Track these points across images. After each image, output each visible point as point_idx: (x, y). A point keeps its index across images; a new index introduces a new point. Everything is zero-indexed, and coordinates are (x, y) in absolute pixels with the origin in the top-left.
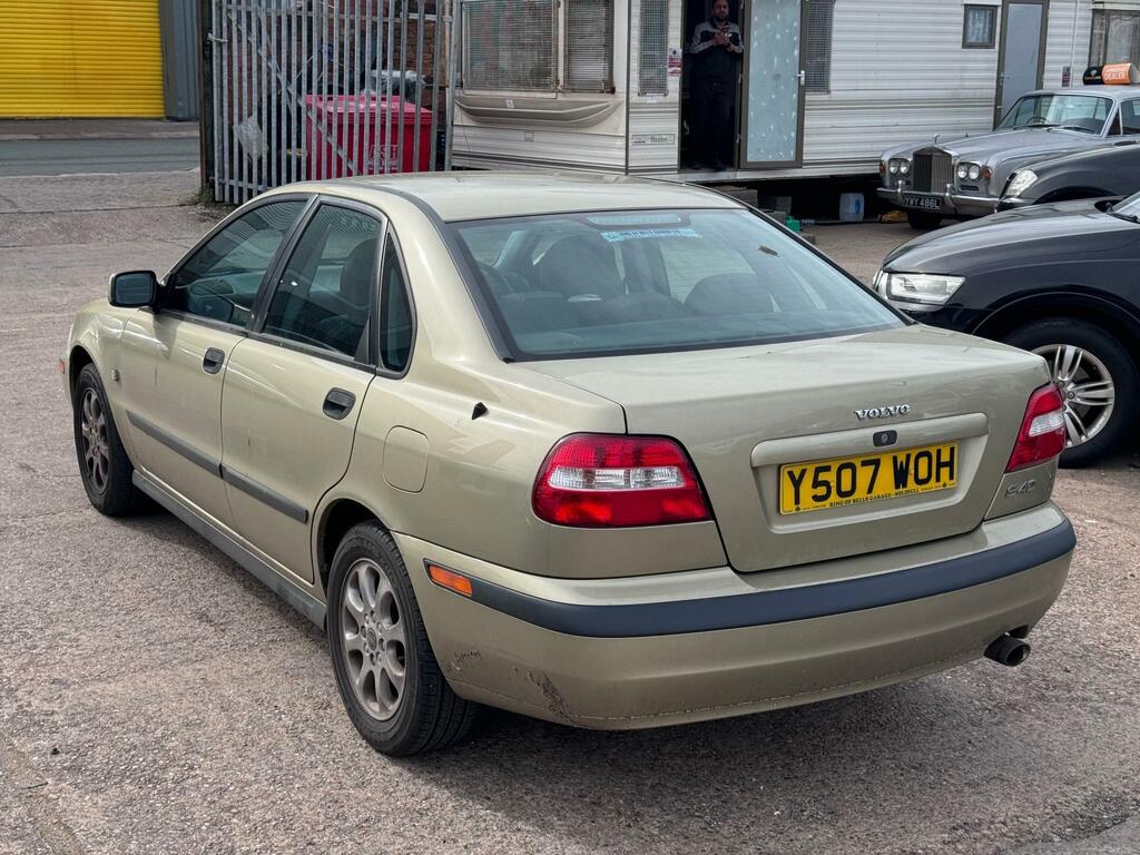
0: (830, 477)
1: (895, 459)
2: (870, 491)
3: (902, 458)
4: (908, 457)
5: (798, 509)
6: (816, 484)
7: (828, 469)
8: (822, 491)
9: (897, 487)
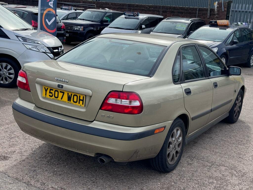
0: (53, 92)
1: (68, 94)
2: (62, 99)
3: (70, 94)
4: (71, 94)
5: (46, 97)
6: (50, 93)
7: (52, 90)
8: (51, 95)
9: (68, 101)
